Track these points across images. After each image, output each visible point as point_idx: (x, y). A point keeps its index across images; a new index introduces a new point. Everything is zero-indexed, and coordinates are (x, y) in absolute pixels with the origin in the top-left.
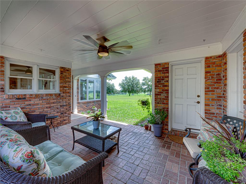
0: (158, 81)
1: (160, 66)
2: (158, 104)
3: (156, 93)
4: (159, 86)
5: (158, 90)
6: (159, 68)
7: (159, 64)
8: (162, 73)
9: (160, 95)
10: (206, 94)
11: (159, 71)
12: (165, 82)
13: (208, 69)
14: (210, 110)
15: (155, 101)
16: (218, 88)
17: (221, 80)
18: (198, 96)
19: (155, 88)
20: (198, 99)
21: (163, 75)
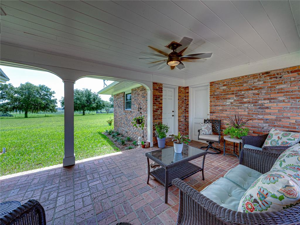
0: (155, 98)
1: (157, 86)
2: (156, 120)
3: (155, 110)
4: (157, 103)
5: (156, 107)
6: (156, 87)
7: (156, 83)
8: (159, 92)
9: (157, 111)
10: (179, 110)
11: (156, 90)
12: (160, 100)
13: (180, 94)
14: (180, 120)
15: (154, 117)
16: (183, 106)
17: (183, 101)
18: (173, 111)
19: (153, 106)
20: (173, 114)
21: (159, 94)
